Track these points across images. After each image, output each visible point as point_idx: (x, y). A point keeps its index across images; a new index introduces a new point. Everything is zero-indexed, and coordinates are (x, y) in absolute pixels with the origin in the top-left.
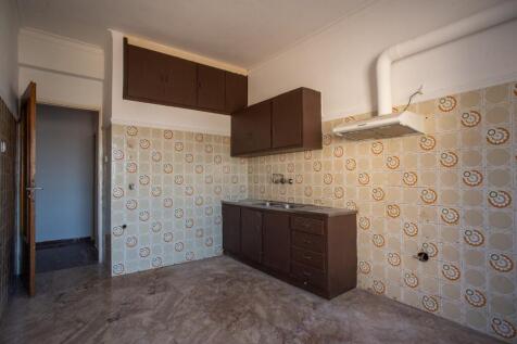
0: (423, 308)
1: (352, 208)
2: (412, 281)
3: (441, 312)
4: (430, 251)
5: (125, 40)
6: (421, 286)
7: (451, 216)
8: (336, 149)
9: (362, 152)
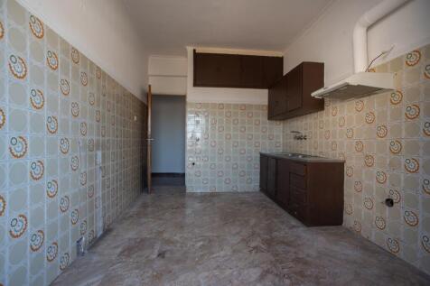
0: (388, 249)
1: (341, 159)
2: (380, 224)
3: (401, 255)
5: (194, 51)
6: (387, 229)
7: (412, 166)
8: (333, 109)
9: (349, 110)
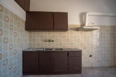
4: (92, 55)
9: (78, 34)
